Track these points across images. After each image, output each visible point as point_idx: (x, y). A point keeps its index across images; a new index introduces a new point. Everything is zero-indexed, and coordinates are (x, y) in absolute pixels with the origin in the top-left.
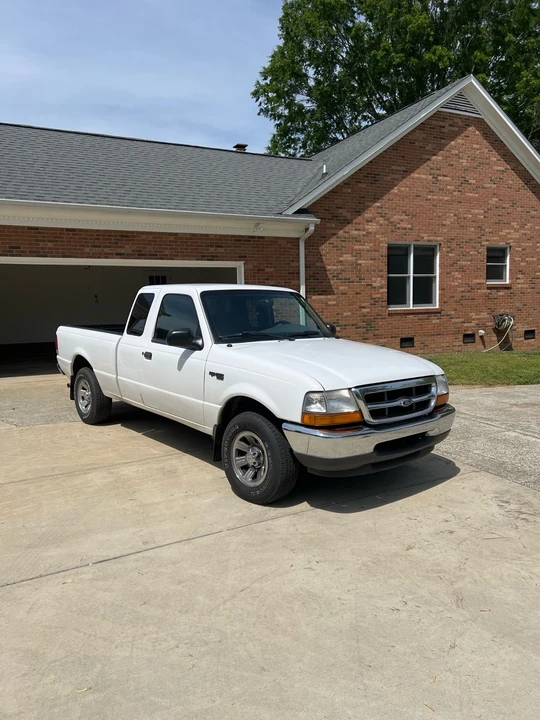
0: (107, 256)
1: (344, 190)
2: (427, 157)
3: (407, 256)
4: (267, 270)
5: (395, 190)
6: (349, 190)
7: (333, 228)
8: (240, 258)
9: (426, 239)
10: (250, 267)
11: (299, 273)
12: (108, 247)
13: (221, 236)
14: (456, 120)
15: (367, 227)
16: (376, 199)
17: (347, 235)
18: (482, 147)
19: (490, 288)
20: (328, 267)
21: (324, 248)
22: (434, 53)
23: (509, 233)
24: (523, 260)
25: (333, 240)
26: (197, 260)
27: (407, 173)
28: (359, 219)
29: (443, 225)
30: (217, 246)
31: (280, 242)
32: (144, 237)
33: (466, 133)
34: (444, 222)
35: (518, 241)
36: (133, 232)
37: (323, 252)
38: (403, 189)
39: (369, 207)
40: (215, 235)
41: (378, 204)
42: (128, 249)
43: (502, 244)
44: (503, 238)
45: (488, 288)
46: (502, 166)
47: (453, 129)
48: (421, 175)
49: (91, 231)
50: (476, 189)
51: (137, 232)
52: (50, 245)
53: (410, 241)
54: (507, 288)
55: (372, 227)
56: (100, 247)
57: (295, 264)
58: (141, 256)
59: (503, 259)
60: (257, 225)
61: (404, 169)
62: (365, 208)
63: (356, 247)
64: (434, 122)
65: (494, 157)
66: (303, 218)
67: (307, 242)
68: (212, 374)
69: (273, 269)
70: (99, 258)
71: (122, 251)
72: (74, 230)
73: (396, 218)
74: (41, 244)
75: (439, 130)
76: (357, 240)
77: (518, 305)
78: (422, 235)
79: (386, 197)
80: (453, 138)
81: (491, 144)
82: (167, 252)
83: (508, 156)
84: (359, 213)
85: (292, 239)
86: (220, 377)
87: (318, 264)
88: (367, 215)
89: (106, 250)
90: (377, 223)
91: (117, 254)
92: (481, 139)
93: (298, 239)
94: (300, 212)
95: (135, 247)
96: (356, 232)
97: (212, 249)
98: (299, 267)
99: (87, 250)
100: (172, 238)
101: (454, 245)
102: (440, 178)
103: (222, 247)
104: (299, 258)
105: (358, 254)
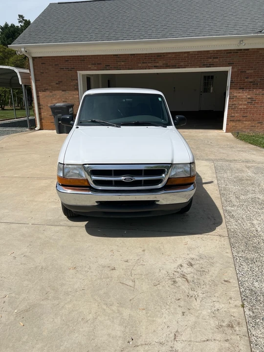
0: (149, 68)
4: (247, 72)
8: (230, 64)
10: (236, 70)
12: (150, 63)
13: (217, 51)
26: (200, 67)
30: (213, 58)
31: (261, 52)
32: (170, 56)
36: (164, 53)
40: (214, 51)
42: (160, 63)
49: (142, 54)
51: (167, 53)
52: (123, 63)
56: (146, 63)
58: (167, 67)
60: (241, 41)
69: (252, 71)
70: (145, 69)
71: (158, 65)
72: (134, 55)
74: (119, 63)
82: (182, 64)
89: (149, 65)
91: (155, 66)
95: (164, 62)
97: (210, 60)
99: (140, 65)
100: (186, 55)
103: (217, 58)
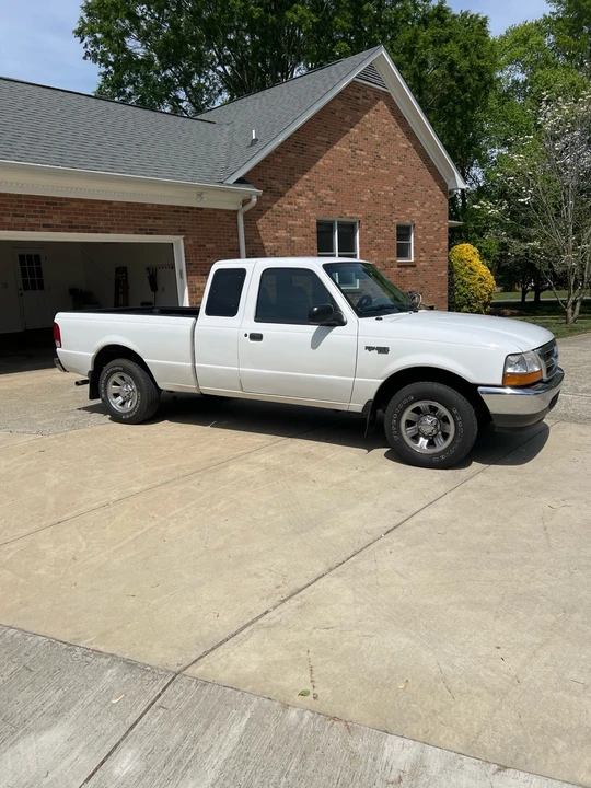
0: (32, 228)
1: (276, 159)
2: (346, 129)
3: (332, 232)
4: (208, 246)
5: (320, 163)
6: (280, 160)
7: (269, 201)
8: (180, 232)
9: (349, 215)
10: (191, 242)
11: (239, 250)
12: (32, 216)
13: (158, 205)
14: (368, 92)
15: (298, 201)
16: (304, 171)
17: (280, 209)
18: (390, 123)
19: (400, 266)
20: (266, 244)
21: (261, 223)
22: (295, 12)
23: (412, 212)
24: (424, 239)
25: (268, 213)
26: (134, 233)
27: (330, 144)
28: (290, 192)
29: (362, 201)
30: (155, 218)
32: (74, 205)
33: (377, 107)
34: (363, 199)
35: (419, 219)
36: (61, 199)
37: (260, 227)
38: (327, 162)
39: (299, 179)
40: (153, 205)
41: (306, 177)
42: (56, 220)
43: (408, 222)
44: (409, 216)
45: (399, 266)
46: (405, 144)
47: (366, 101)
48: (341, 147)
49: (11, 195)
50: (387, 165)
51: (66, 199)
53: (335, 217)
54: (413, 266)
55: (302, 201)
56: (23, 216)
57: (235, 239)
58: (72, 228)
59: (408, 235)
60: (200, 195)
61: (327, 139)
62: (296, 180)
63: (290, 222)
64: (350, 93)
65: (400, 134)
66: (243, 188)
67: (246, 215)
68: (370, 349)
69: (213, 245)
70: (23, 230)
71: (50, 222)
73: (322, 192)
75: (355, 101)
76: (289, 214)
77: (422, 282)
78: (345, 211)
79: (313, 170)
80: (366, 111)
81: (397, 119)
82: (101, 224)
83: (410, 135)
84: (290, 185)
85: (230, 211)
86: (383, 350)
87: (256, 241)
88: (298, 188)
89: (31, 220)
90: (307, 197)
91: (44, 226)
92: (388, 113)
93: (236, 212)
94: (240, 181)
95: (65, 217)
96: (289, 206)
97: (150, 222)
98: (238, 243)
99: (8, 219)
100: (106, 207)
101: (371, 223)
102: (358, 152)
103: (160, 218)
104: (238, 233)
105: (291, 229)
